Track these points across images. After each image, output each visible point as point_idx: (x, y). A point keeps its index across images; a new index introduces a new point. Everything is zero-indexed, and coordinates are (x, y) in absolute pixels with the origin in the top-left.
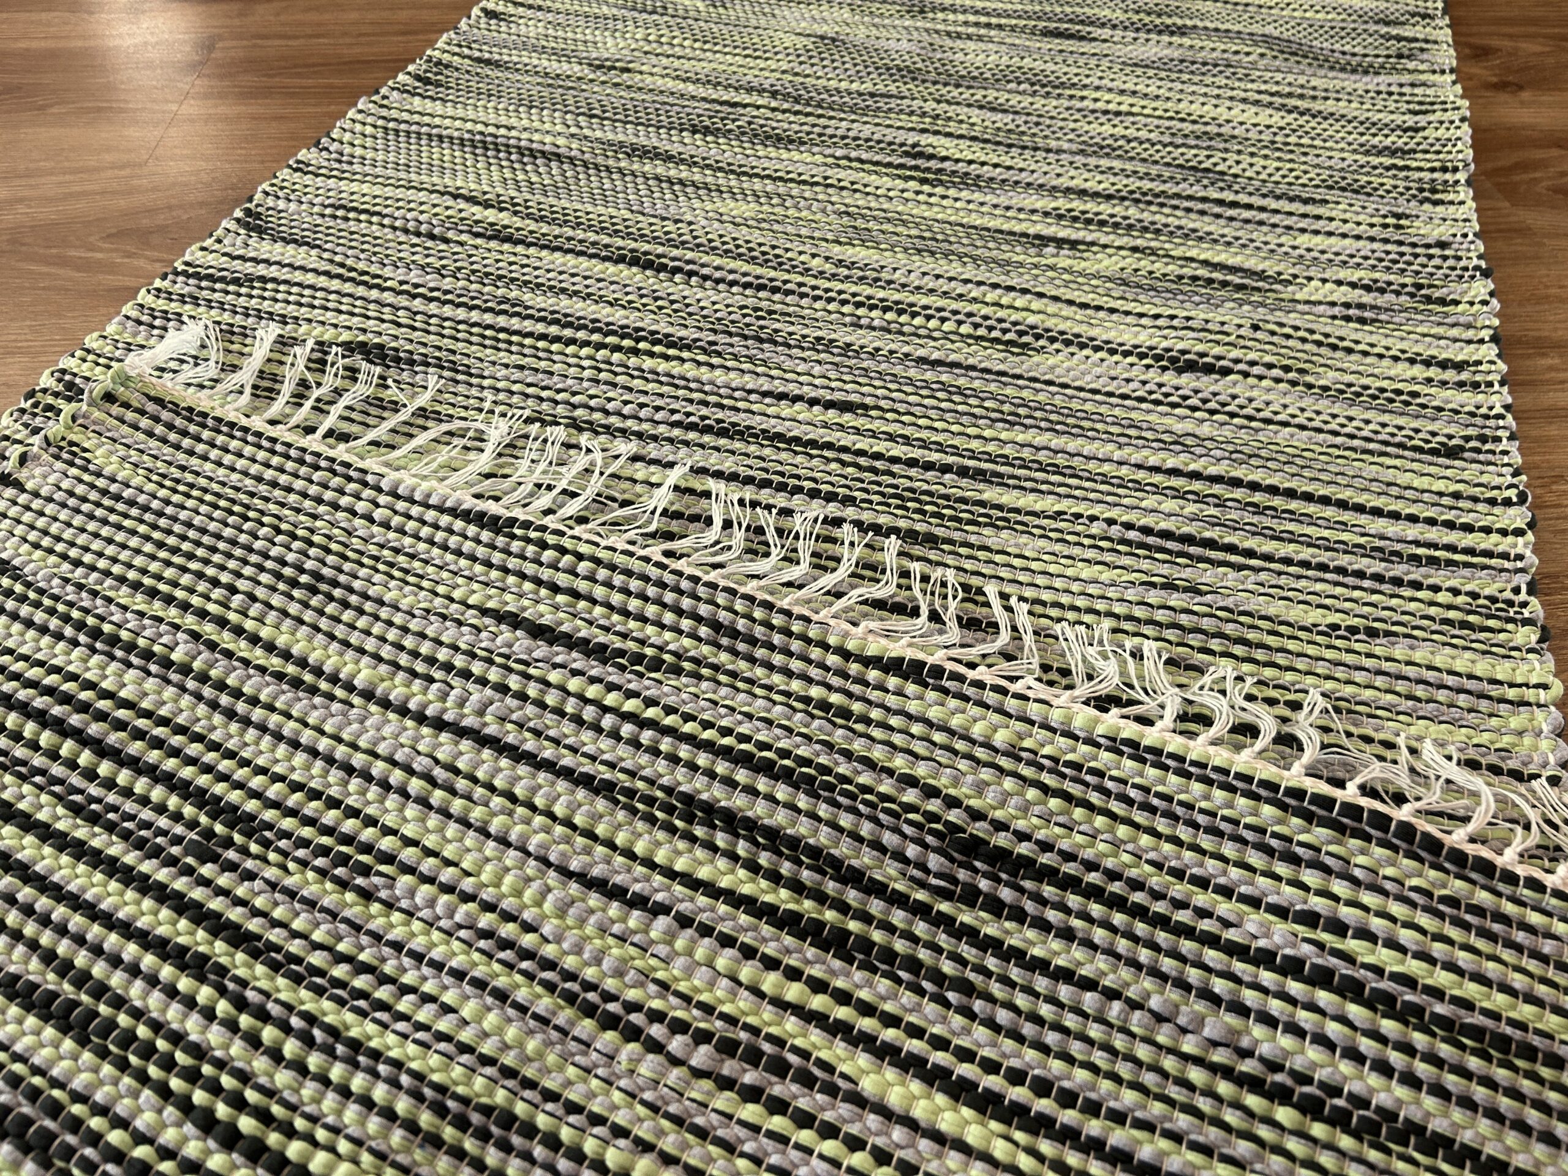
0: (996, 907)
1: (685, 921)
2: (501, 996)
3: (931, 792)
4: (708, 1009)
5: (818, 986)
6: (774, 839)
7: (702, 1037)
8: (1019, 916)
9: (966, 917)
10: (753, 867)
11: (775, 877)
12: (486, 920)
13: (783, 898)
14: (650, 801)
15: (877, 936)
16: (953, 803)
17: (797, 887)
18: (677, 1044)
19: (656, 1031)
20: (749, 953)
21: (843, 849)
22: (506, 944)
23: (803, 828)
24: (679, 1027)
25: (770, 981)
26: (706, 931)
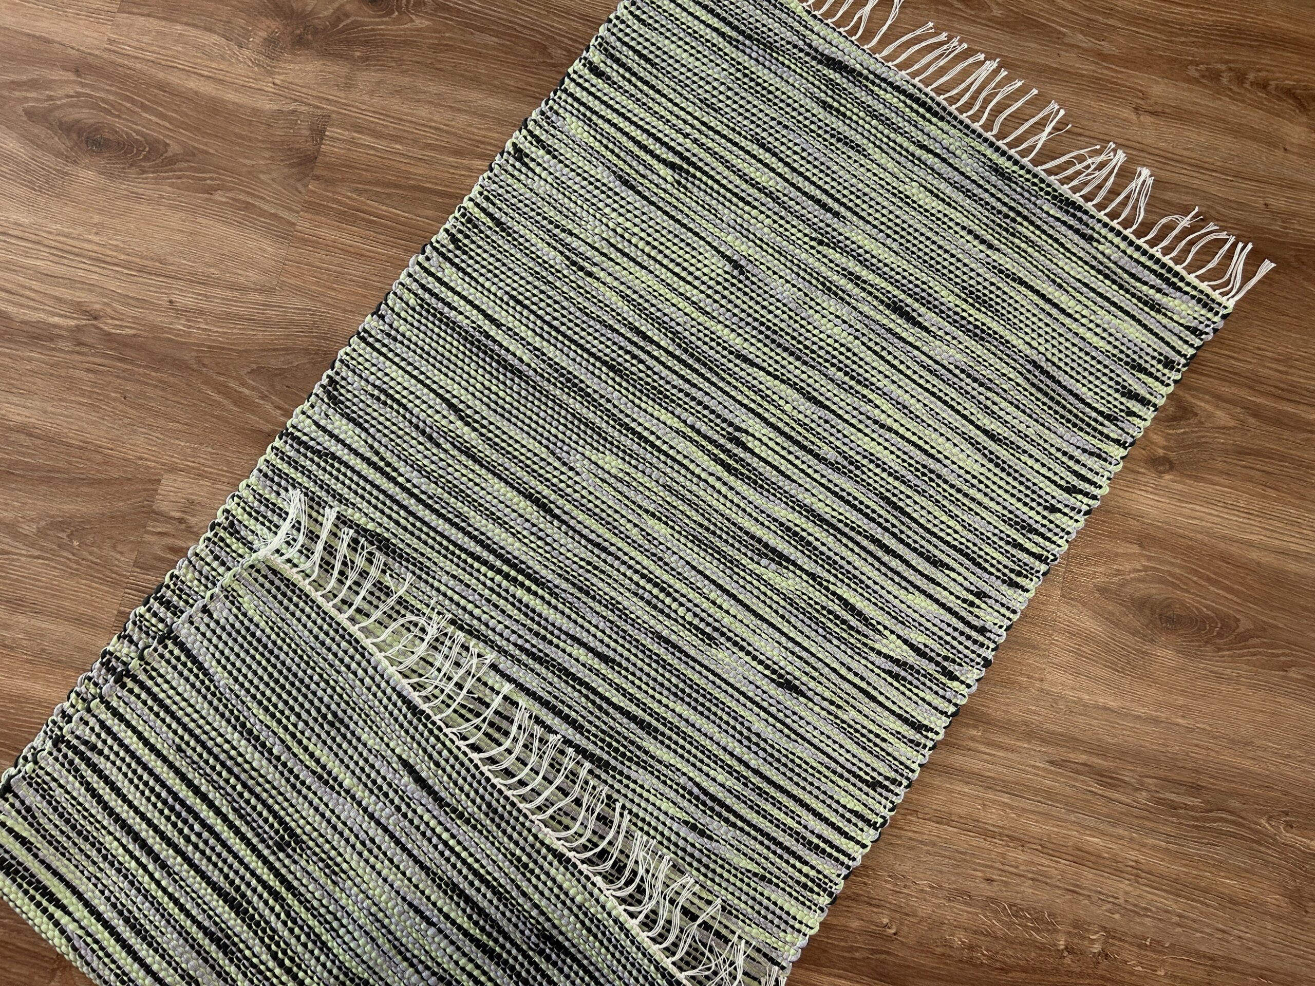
0: (548, 959)
1: (440, 931)
2: (373, 939)
3: (543, 913)
4: (439, 964)
5: (478, 967)
6: (481, 911)
7: (434, 974)
8: (555, 964)
9: (537, 959)
10: (470, 917)
11: (476, 924)
12: (374, 909)
13: (477, 933)
14: (441, 879)
15: (505, 955)
16: (548, 919)
17: (483, 930)
18: (426, 974)
19: (420, 967)
20: (458, 948)
21: (503, 923)
22: (378, 920)
23: (492, 910)
24: (428, 968)
25: (463, 962)
26: (446, 937)
